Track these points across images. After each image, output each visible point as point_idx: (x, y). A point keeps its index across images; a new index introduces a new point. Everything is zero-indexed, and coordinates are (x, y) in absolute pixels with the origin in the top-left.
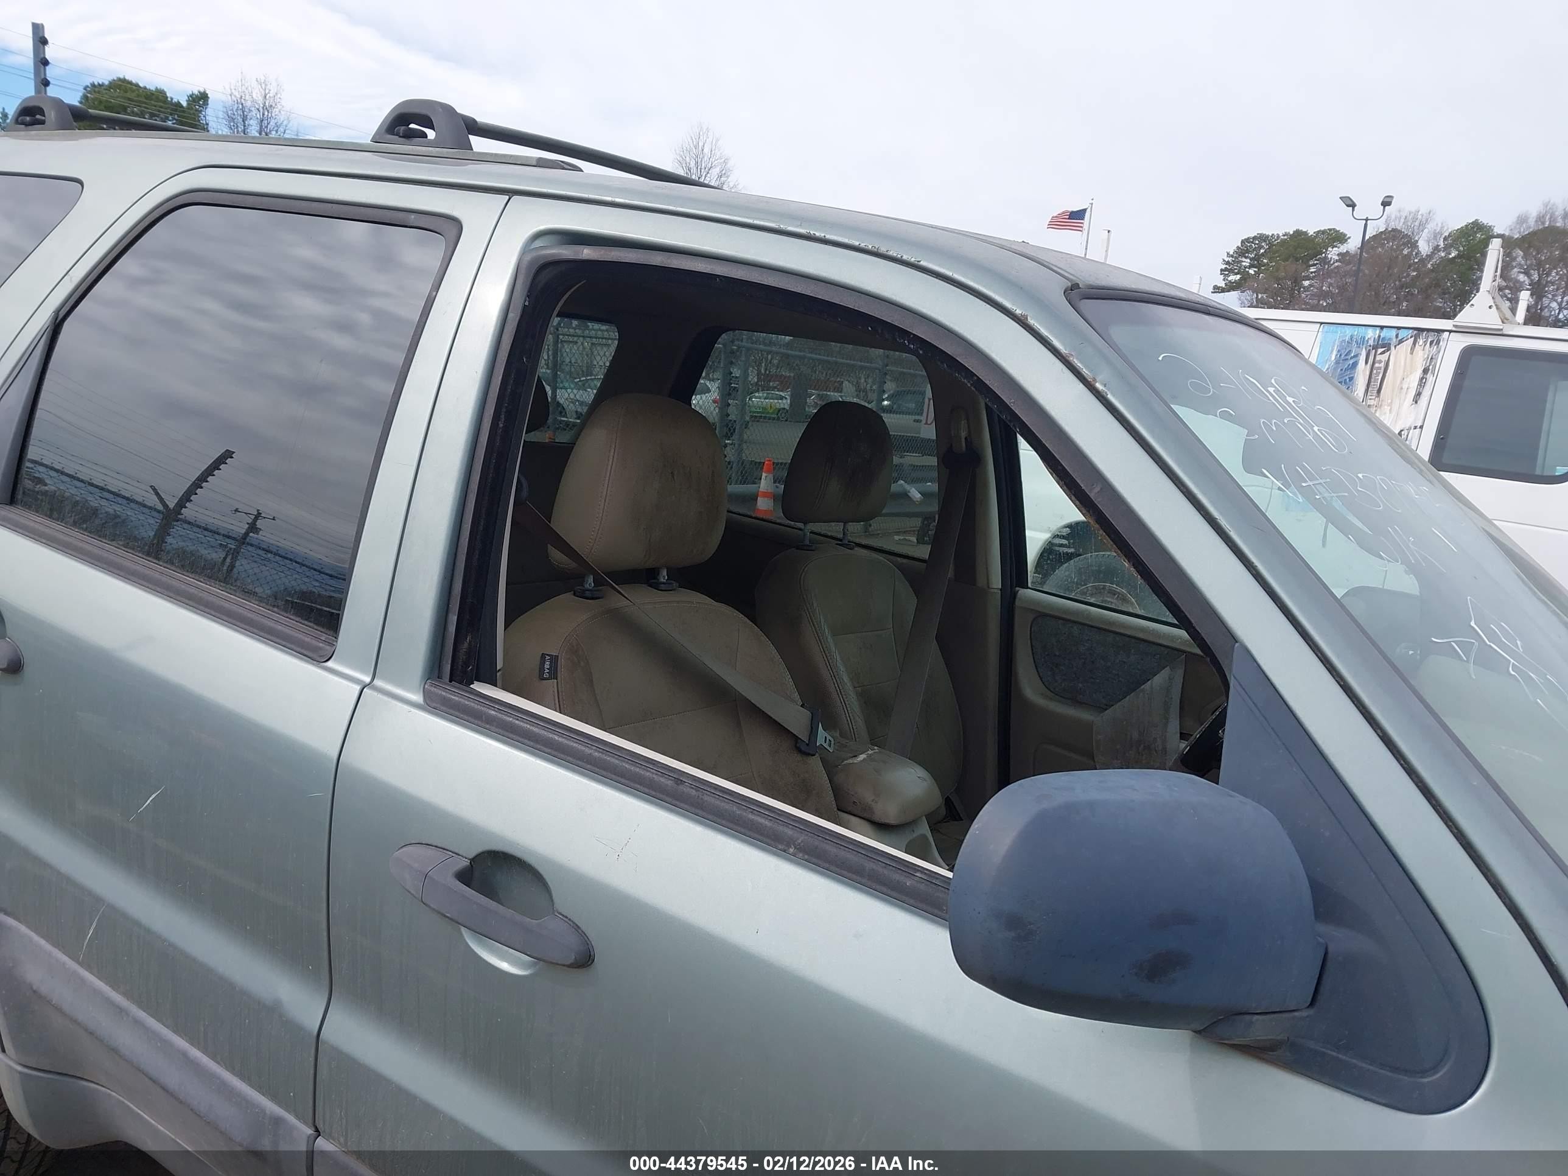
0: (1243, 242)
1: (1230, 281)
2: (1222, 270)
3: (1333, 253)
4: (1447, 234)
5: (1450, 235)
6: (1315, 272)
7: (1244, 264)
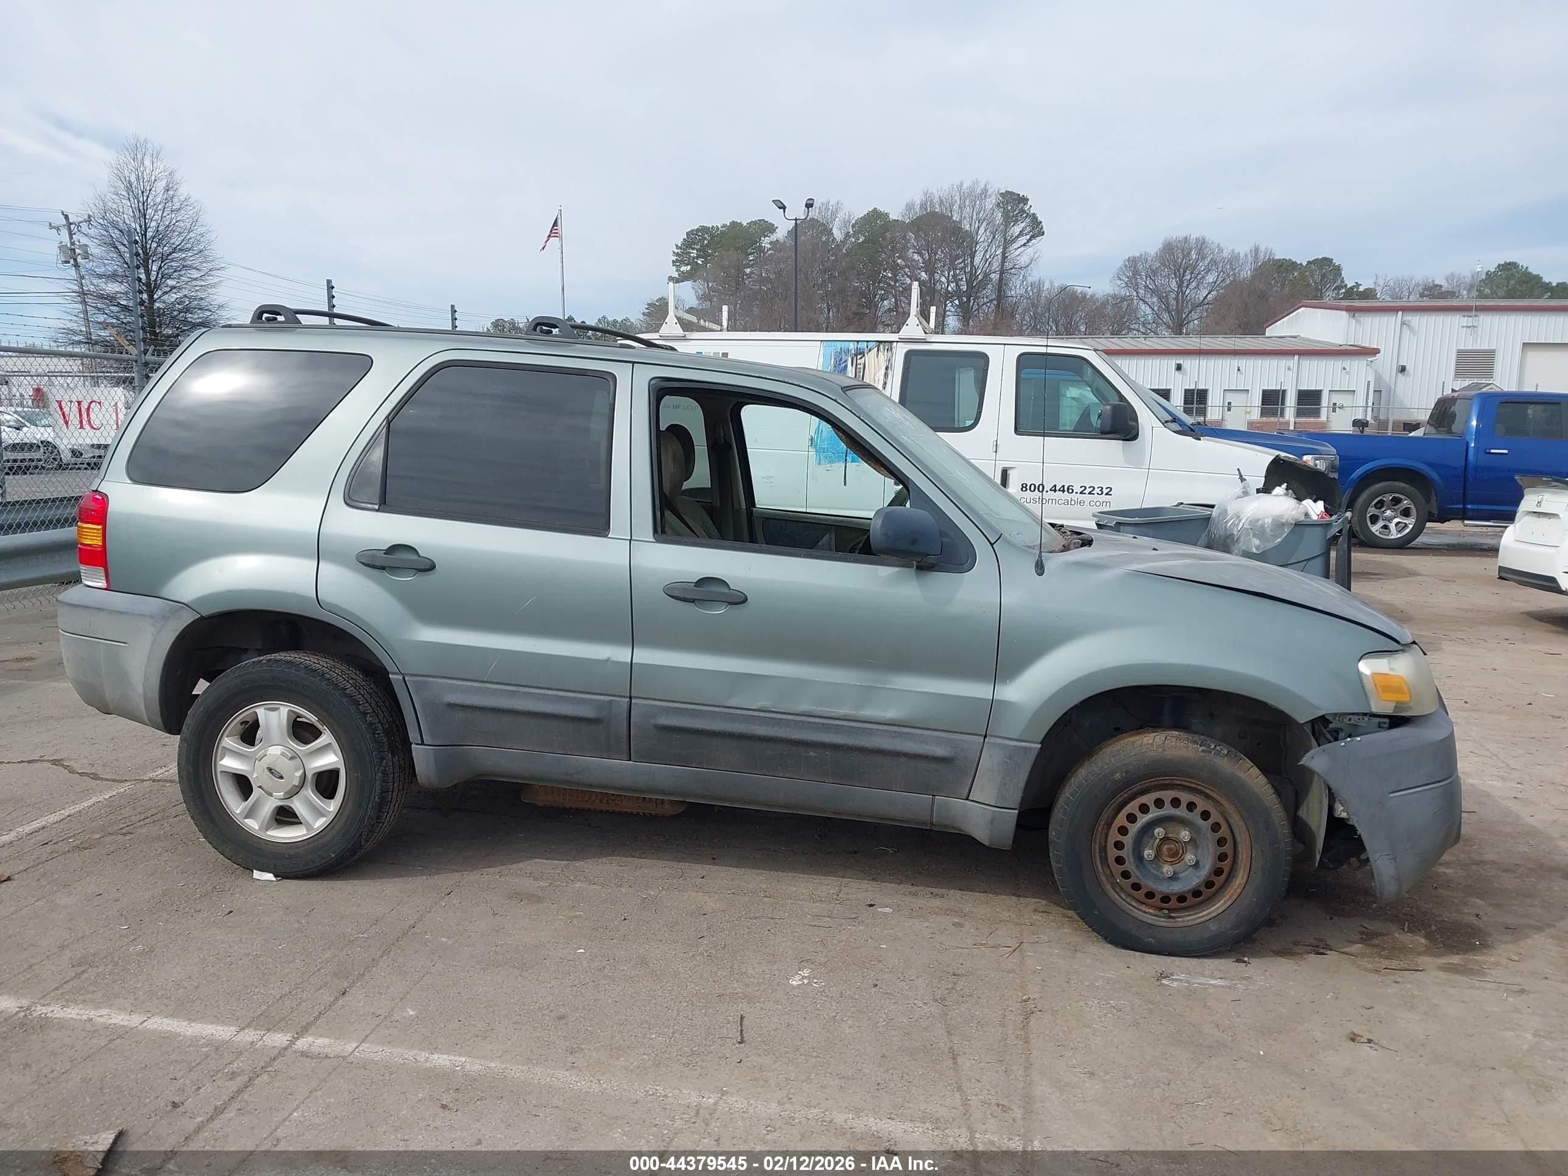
0: (687, 234)
1: (682, 272)
2: (673, 261)
3: (766, 242)
4: (853, 222)
5: (856, 223)
6: (753, 260)
7: (692, 255)
